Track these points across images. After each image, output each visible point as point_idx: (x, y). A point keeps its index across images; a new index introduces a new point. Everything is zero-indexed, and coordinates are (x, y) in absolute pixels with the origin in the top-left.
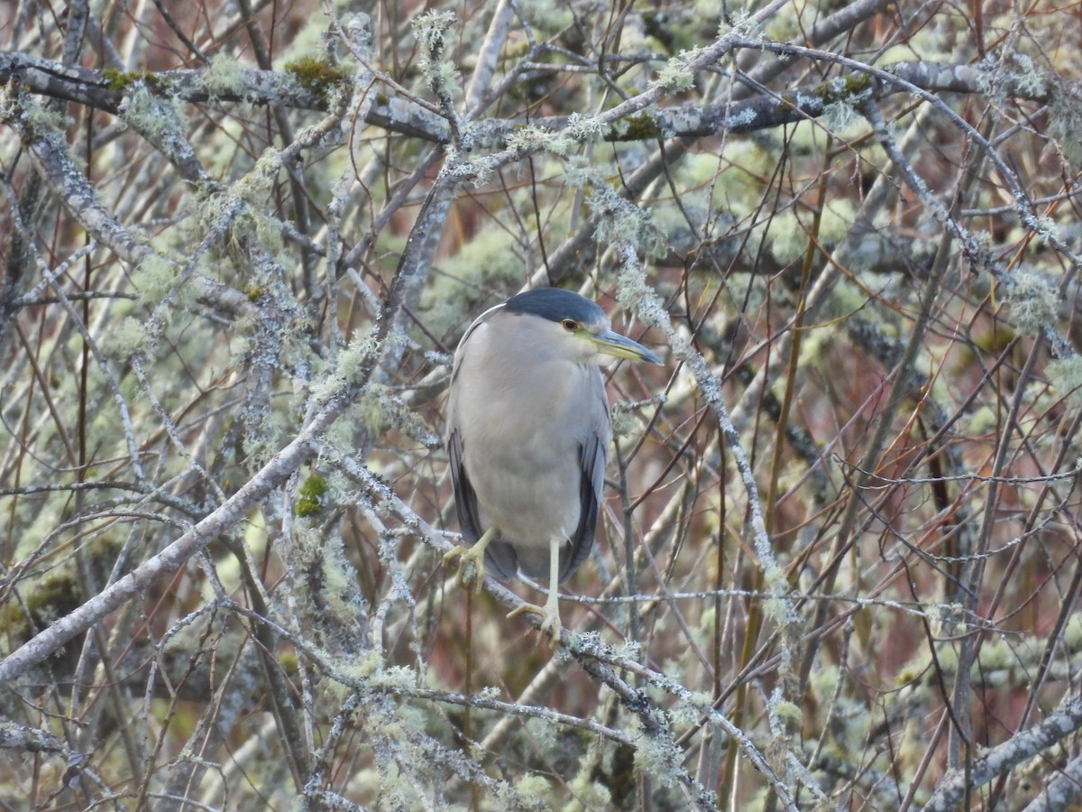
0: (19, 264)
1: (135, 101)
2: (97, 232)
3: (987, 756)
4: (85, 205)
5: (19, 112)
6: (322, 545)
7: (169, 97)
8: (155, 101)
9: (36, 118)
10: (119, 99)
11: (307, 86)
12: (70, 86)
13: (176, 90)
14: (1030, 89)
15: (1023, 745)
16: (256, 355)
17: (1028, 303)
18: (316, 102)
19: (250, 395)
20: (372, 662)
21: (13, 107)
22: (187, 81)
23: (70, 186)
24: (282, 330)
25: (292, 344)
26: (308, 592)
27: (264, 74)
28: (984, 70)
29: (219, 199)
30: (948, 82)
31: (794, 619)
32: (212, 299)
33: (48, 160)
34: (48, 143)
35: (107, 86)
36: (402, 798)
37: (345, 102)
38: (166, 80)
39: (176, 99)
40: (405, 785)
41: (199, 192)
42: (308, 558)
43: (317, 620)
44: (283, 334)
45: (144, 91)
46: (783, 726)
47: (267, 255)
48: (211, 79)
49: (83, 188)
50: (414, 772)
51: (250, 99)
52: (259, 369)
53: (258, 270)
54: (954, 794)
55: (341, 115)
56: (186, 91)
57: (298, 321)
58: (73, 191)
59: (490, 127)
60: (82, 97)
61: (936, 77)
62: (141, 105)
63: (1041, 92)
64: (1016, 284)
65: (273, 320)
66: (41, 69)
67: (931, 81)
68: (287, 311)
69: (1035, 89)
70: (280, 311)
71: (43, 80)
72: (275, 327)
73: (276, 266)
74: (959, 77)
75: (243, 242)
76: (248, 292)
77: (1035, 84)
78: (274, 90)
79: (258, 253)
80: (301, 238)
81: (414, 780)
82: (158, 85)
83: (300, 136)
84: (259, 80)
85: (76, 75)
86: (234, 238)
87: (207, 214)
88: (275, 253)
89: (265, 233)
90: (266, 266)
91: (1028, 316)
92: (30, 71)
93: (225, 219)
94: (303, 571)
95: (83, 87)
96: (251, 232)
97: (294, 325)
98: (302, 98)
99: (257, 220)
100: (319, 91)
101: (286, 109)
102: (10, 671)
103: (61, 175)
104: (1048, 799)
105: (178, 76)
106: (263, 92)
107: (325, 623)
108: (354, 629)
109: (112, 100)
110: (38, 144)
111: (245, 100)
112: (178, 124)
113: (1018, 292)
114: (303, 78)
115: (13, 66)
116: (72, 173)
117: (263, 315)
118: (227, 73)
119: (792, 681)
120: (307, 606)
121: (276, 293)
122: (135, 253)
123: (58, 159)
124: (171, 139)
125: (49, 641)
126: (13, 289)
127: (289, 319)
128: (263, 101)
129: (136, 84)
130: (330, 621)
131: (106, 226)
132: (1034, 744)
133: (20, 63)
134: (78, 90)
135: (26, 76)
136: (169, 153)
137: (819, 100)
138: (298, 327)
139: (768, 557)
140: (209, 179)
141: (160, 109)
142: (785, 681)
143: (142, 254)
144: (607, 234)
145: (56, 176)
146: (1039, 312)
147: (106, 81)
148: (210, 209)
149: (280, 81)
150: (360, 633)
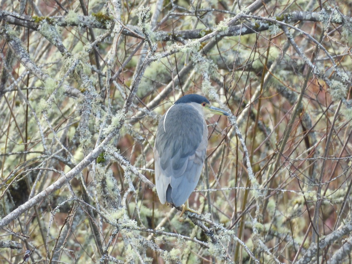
0: (5, 78)
1: (43, 26)
2: (31, 70)
3: (324, 238)
4: (27, 61)
5: (5, 31)
6: (106, 173)
7: (54, 25)
8: (50, 26)
9: (11, 33)
10: (38, 26)
11: (99, 21)
12: (21, 21)
13: (56, 23)
14: (336, 20)
15: (336, 235)
16: (83, 110)
17: (336, 90)
18: (102, 26)
19: (82, 124)
20: (122, 212)
21: (3, 29)
22: (60, 20)
23: (22, 55)
24: (92, 102)
25: (95, 107)
26: (101, 188)
27: (85, 17)
28: (321, 14)
29: (71, 59)
30: (309, 18)
31: (260, 196)
32: (69, 92)
33: (15, 47)
34: (15, 41)
35: (34, 22)
36: (133, 257)
37: (112, 27)
38: (53, 19)
39: (56, 26)
40: (134, 252)
41: (64, 56)
42: (101, 178)
43: (104, 198)
44: (92, 104)
45: (46, 23)
46: (257, 231)
47: (87, 77)
48: (68, 19)
49: (26, 56)
50: (136, 248)
51: (81, 25)
52: (84, 115)
53: (84, 82)
54: (314, 251)
55: (111, 32)
56: (60, 23)
57: (97, 99)
58: (23, 57)
59: (159, 34)
60: (26, 25)
61: (305, 16)
62: (45, 28)
63: (340, 21)
64: (332, 84)
65: (89, 99)
66: (12, 16)
67: (304, 18)
68: (94, 96)
69: (338, 20)
70: (91, 96)
71: (13, 19)
72: (90, 101)
73: (90, 80)
74: (313, 16)
75: (79, 72)
76: (81, 90)
77: (338, 18)
78: (89, 22)
79: (84, 76)
80: (98, 71)
81: (136, 251)
82: (51, 21)
83: (98, 38)
84: (84, 19)
85: (23, 18)
86: (76, 72)
87: (67, 64)
88: (89, 76)
89: (86, 70)
90: (86, 81)
91: (336, 95)
92: (8, 17)
93: (73, 66)
94: (100, 182)
95: (26, 22)
96: (81, 69)
97: (96, 101)
98: (98, 25)
99: (83, 65)
100: (103, 22)
101: (93, 29)
102: (5, 223)
103: (19, 51)
104: (344, 249)
105: (57, 18)
106: (85, 23)
107: (107, 198)
108: (116, 200)
109: (35, 26)
110: (11, 41)
111: (79, 26)
112: (57, 34)
113: (333, 87)
114: (98, 18)
115: (3, 15)
116: (23, 51)
117: (86, 97)
118: (73, 17)
119: (260, 216)
120: (101, 193)
121: (90, 89)
122: (44, 77)
123: (18, 46)
124: (55, 39)
125: (17, 212)
126: (3, 86)
127: (94, 99)
128: (85, 26)
129: (43, 21)
130: (108, 198)
131: (34, 68)
132: (340, 234)
133: (5, 14)
134: (24, 23)
135: (7, 19)
136: (54, 43)
137: (267, 24)
138: (97, 101)
139: (252, 175)
140: (67, 52)
141: (51, 29)
142: (258, 216)
143: (46, 78)
144: (198, 69)
145: (18, 52)
146: (340, 93)
147: (33, 20)
148: (68, 62)
149: (90, 19)
150: (118, 201)
